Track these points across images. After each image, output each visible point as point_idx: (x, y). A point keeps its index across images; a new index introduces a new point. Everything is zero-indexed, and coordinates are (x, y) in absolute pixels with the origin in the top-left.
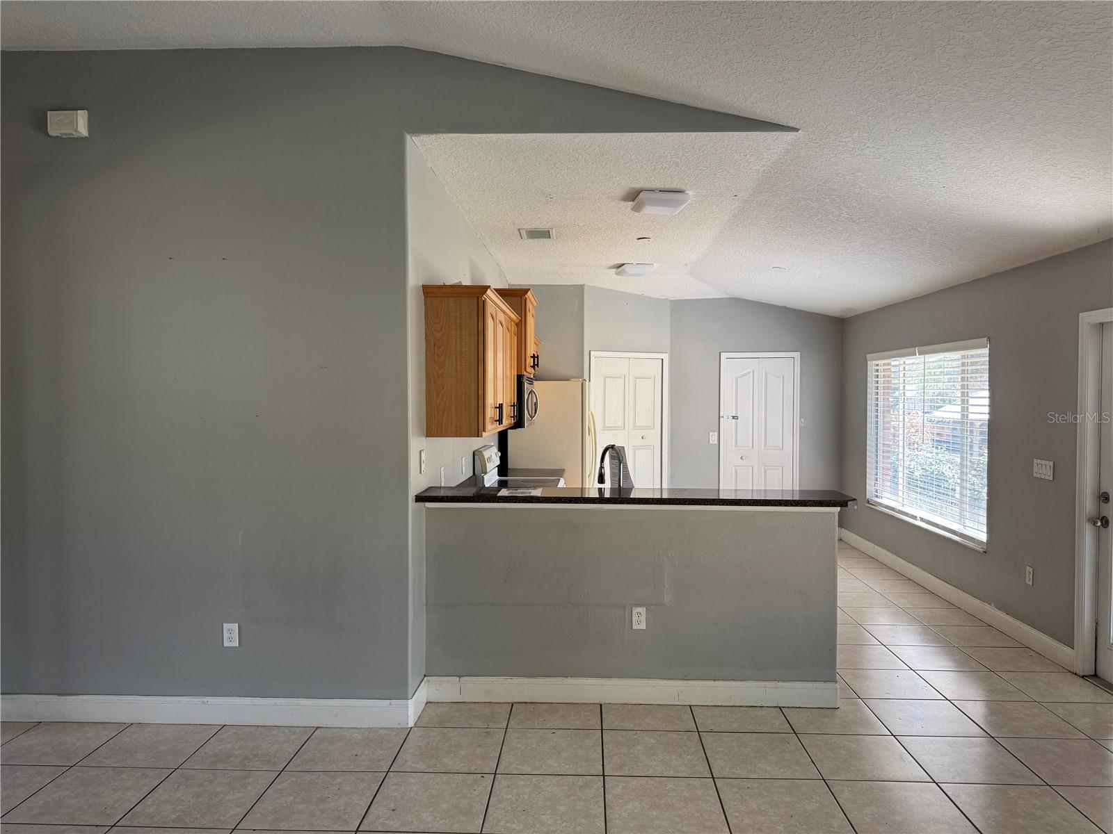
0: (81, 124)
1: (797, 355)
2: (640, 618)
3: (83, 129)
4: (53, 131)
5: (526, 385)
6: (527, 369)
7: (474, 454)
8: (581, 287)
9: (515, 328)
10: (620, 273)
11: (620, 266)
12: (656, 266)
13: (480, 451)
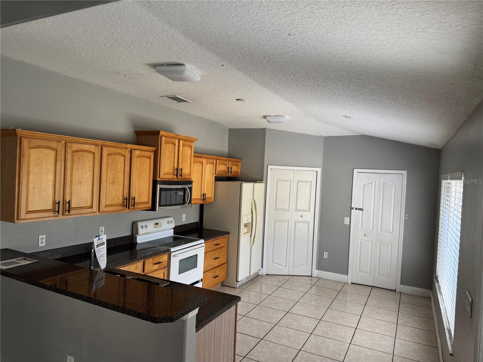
1: (405, 173)
5: (159, 186)
6: (162, 176)
7: (133, 223)
8: (264, 130)
9: (148, 154)
10: (269, 122)
11: (265, 117)
12: (287, 117)
13: (137, 222)
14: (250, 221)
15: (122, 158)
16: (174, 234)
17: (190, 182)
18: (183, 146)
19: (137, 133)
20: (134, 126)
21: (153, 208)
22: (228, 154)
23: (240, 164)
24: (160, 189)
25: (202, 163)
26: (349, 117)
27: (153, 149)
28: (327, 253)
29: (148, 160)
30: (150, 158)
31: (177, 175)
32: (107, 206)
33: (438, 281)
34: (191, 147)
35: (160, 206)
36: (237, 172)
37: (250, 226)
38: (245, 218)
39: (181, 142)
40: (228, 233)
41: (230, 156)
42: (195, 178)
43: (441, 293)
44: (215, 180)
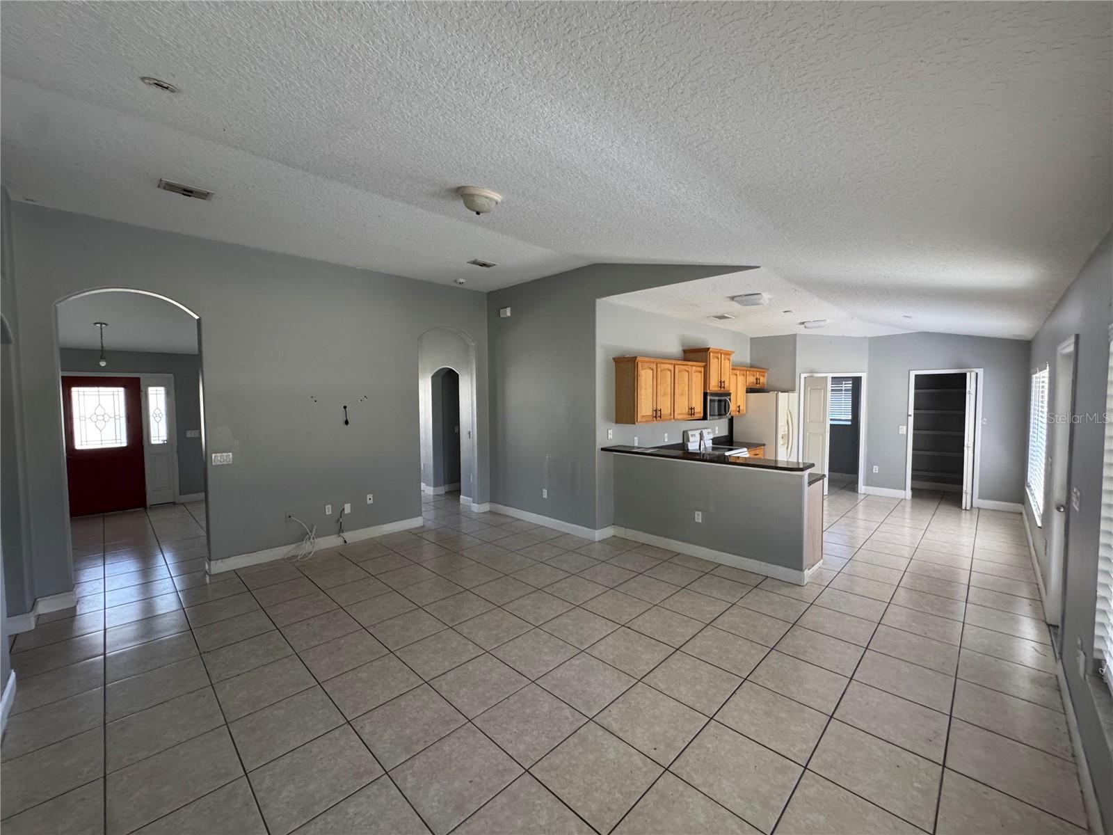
0: (508, 312)
1: (981, 371)
2: (699, 517)
3: (509, 314)
4: (502, 316)
5: (709, 398)
6: (711, 389)
7: (684, 432)
8: (795, 336)
9: (699, 369)
10: (805, 327)
11: (803, 323)
12: (828, 321)
13: (687, 431)
14: (786, 433)
15: (687, 373)
16: (713, 444)
17: (729, 394)
18: (724, 360)
19: (685, 351)
20: (683, 345)
21: (705, 418)
22: (751, 363)
23: (766, 374)
24: (711, 400)
25: (736, 375)
26: (910, 317)
27: (703, 364)
28: (877, 467)
29: (699, 374)
30: (701, 372)
31: (721, 387)
32: (679, 414)
33: (1029, 487)
34: (729, 360)
35: (710, 415)
36: (763, 383)
37: (787, 437)
38: (782, 430)
39: (723, 356)
40: (764, 445)
41: (752, 367)
42: (732, 391)
43: (1033, 495)
44: (747, 392)
